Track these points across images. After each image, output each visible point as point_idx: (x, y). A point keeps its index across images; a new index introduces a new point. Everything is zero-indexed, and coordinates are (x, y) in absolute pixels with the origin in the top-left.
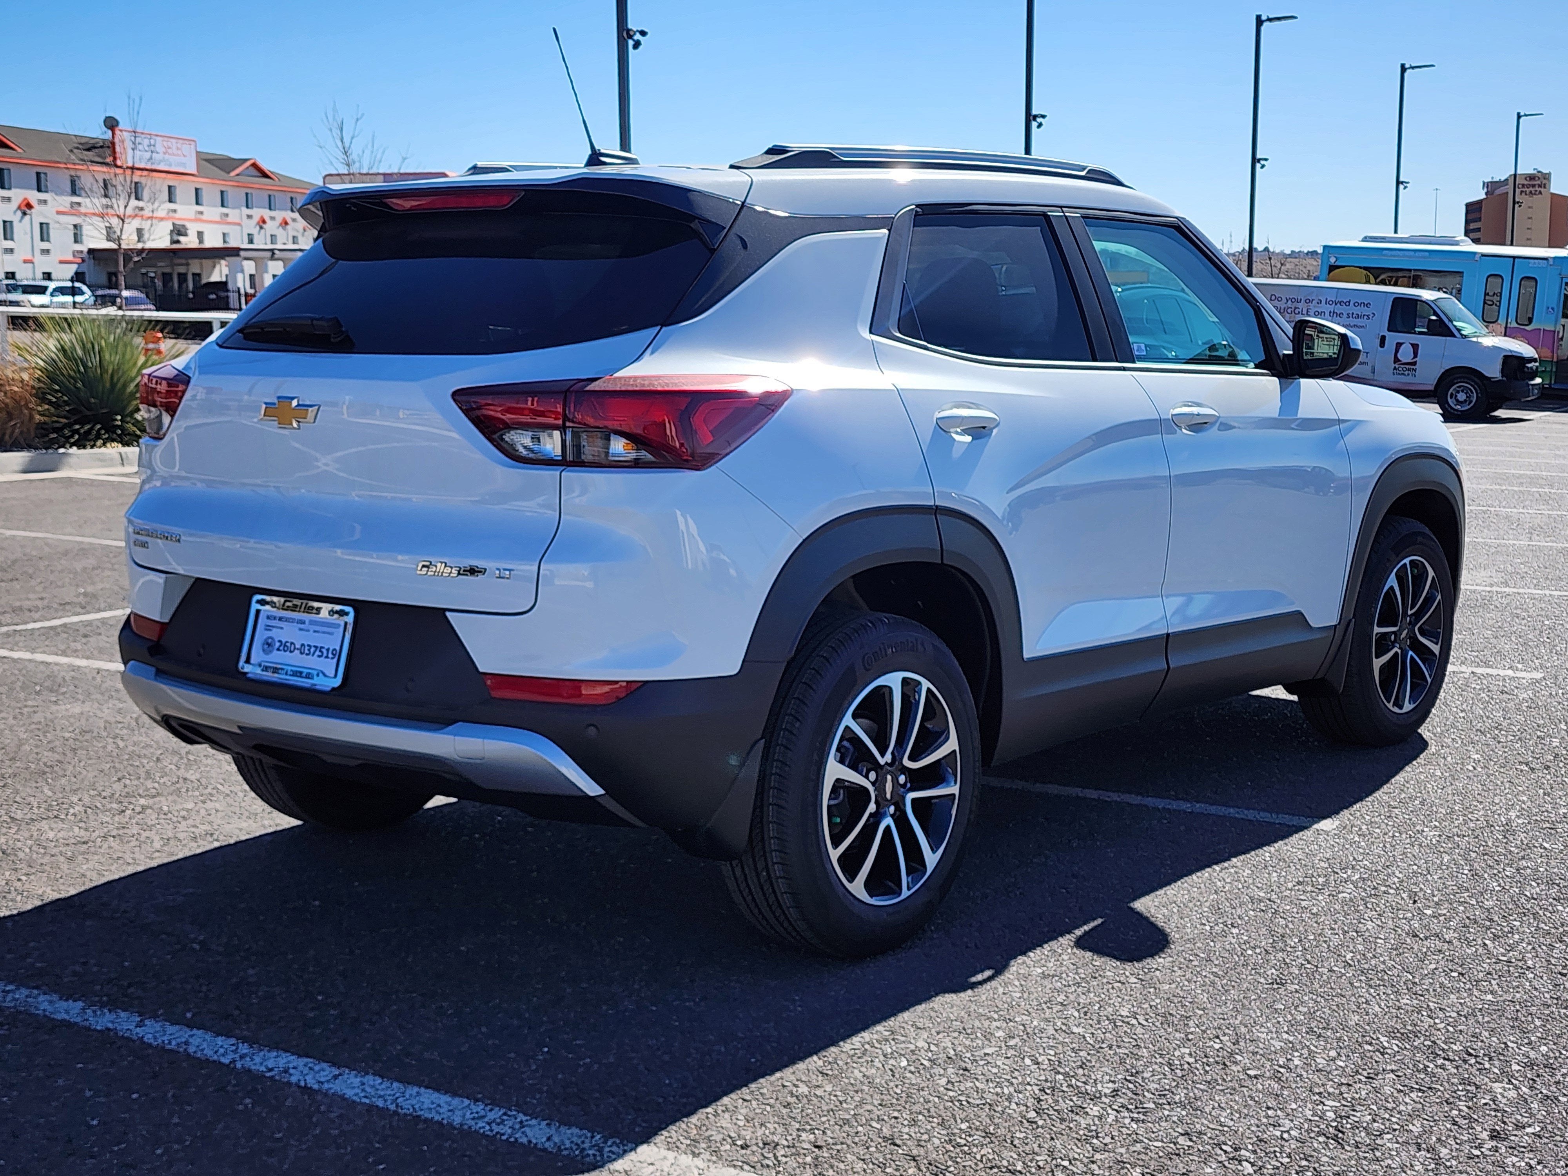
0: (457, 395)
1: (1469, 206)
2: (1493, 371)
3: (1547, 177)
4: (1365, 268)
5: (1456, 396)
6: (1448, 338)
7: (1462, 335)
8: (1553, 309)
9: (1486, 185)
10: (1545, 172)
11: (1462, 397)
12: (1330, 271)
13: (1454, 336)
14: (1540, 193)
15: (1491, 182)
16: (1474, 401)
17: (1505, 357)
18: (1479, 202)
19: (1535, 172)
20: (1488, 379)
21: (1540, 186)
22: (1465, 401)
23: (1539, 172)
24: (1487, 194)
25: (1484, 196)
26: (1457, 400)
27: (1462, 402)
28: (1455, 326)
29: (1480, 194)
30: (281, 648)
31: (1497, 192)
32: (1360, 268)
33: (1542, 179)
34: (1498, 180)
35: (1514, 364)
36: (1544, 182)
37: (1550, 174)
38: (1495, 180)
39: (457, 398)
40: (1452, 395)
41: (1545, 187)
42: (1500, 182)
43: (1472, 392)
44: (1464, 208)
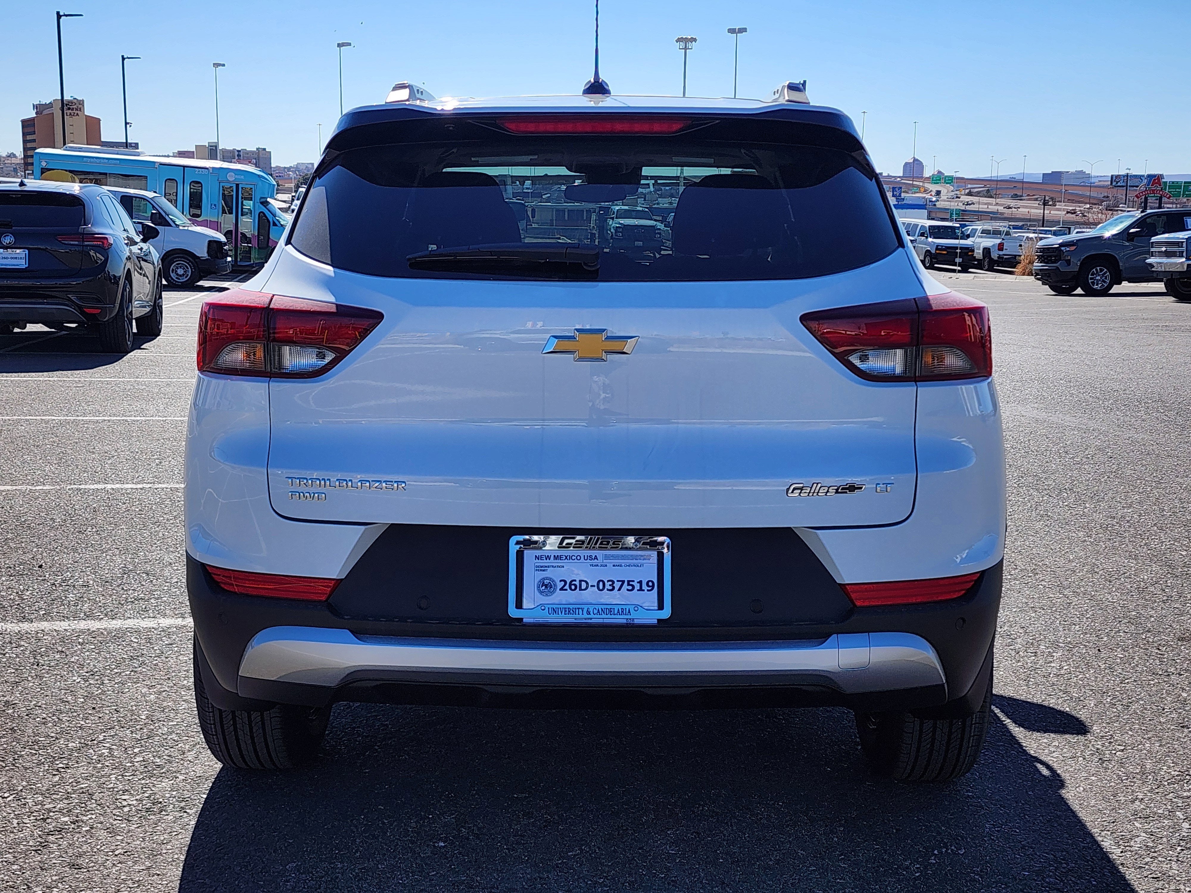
0: (805, 319)
1: (23, 122)
2: (202, 252)
3: (82, 103)
4: (70, 171)
5: (177, 271)
6: (166, 227)
7: (176, 225)
8: (215, 205)
9: (35, 107)
10: (79, 99)
11: (180, 271)
12: (42, 173)
13: (170, 226)
14: (77, 114)
15: (39, 104)
16: (190, 274)
17: (210, 242)
18: (33, 119)
19: (72, 99)
20: (198, 258)
21: (77, 110)
22: (183, 275)
23: (75, 99)
24: (36, 113)
25: (35, 115)
26: (177, 274)
27: (180, 276)
28: (171, 219)
29: (32, 114)
30: (567, 587)
31: (45, 112)
32: (66, 171)
33: (77, 104)
34: (44, 103)
35: (214, 246)
36: (80, 106)
37: (83, 101)
38: (41, 103)
39: (805, 320)
40: (173, 270)
41: (80, 111)
42: (46, 104)
43: (188, 268)
44: (21, 123)
